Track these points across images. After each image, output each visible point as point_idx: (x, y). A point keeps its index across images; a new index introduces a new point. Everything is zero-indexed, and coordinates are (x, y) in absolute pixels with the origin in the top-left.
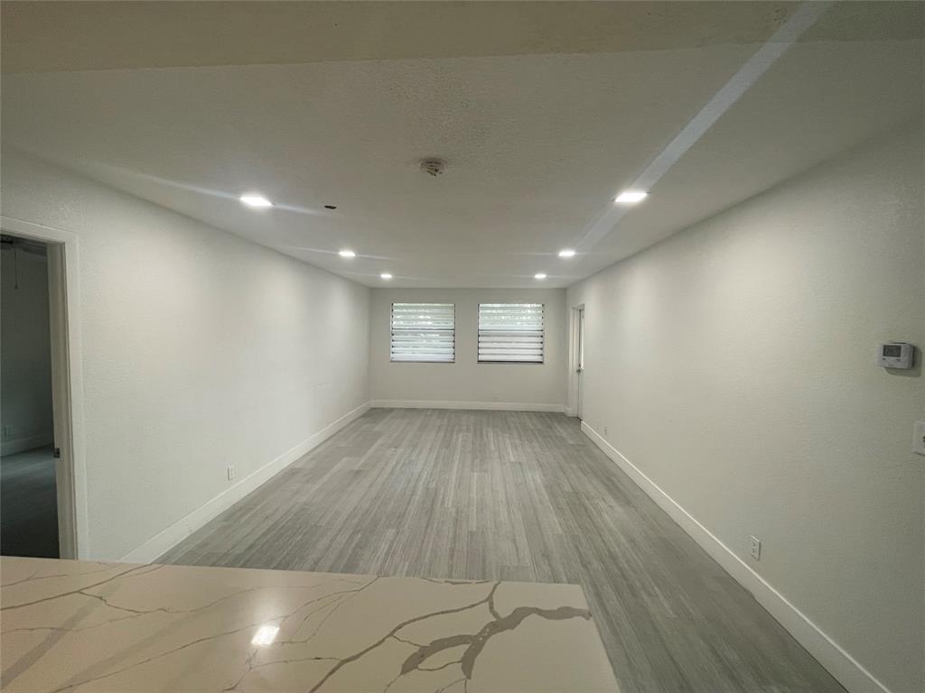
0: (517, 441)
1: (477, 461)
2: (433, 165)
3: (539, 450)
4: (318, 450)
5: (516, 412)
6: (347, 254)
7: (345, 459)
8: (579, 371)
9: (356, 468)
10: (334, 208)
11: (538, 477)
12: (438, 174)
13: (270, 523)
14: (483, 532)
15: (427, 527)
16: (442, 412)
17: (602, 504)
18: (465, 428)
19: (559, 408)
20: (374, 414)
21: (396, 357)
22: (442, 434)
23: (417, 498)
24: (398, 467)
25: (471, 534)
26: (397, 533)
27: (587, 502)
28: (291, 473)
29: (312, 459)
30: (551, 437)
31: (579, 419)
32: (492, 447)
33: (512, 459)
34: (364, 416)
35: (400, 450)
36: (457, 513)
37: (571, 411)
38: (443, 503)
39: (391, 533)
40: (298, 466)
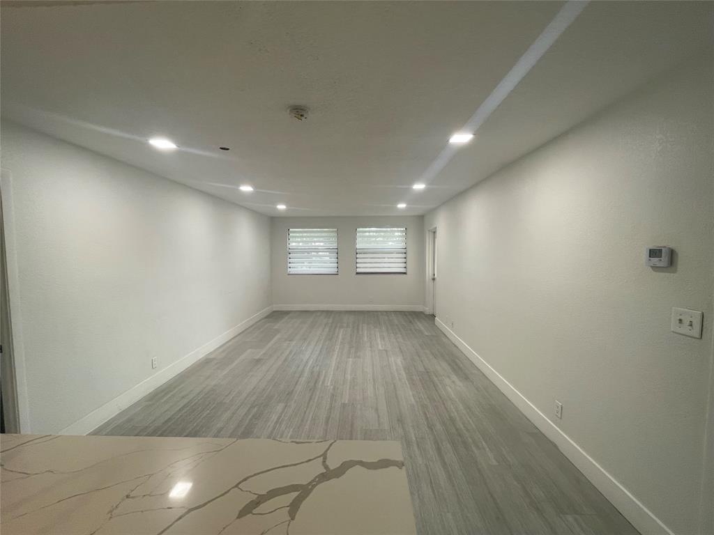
0: (385, 334)
1: (353, 350)
2: (299, 111)
3: (402, 341)
4: (228, 345)
5: (386, 312)
6: (246, 189)
7: (249, 351)
8: (434, 279)
9: (257, 357)
10: (228, 149)
11: (399, 361)
12: (303, 118)
13: (186, 401)
14: (353, 404)
15: (309, 401)
16: (328, 313)
17: (447, 381)
18: (345, 325)
19: (419, 308)
20: (276, 315)
21: (292, 271)
22: (327, 330)
23: (303, 379)
24: (291, 356)
25: (344, 405)
26: (286, 406)
27: (435, 379)
28: (206, 362)
29: (223, 351)
30: (411, 330)
31: (433, 316)
32: (365, 339)
33: (380, 347)
34: (266, 318)
35: (294, 343)
36: (334, 389)
37: (428, 310)
38: (323, 382)
39: (280, 407)
40: (212, 356)
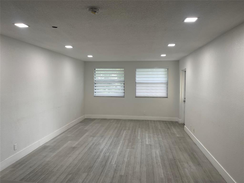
0: (151, 135)
1: (130, 144)
2: (94, 9)
3: (161, 139)
4: (58, 137)
5: (154, 121)
6: (69, 47)
7: (69, 142)
8: (185, 101)
9: (74, 146)
10: (57, 27)
11: (158, 152)
12: (96, 13)
13: (32, 169)
14: (126, 176)
15: (101, 172)
16: (118, 120)
17: (186, 165)
18: (127, 128)
19: (175, 119)
20: (86, 121)
21: (97, 94)
22: (116, 131)
23: (99, 160)
24: (93, 146)
25: (121, 176)
26: (88, 175)
27: (179, 163)
28: (44, 148)
29: (54, 142)
30: (168, 133)
31: (184, 124)
32: (139, 138)
33: (147, 143)
34: (81, 122)
35: (95, 138)
36: (116, 166)
37: (181, 121)
38: (111, 162)
39: (84, 175)
40: (48, 145)
